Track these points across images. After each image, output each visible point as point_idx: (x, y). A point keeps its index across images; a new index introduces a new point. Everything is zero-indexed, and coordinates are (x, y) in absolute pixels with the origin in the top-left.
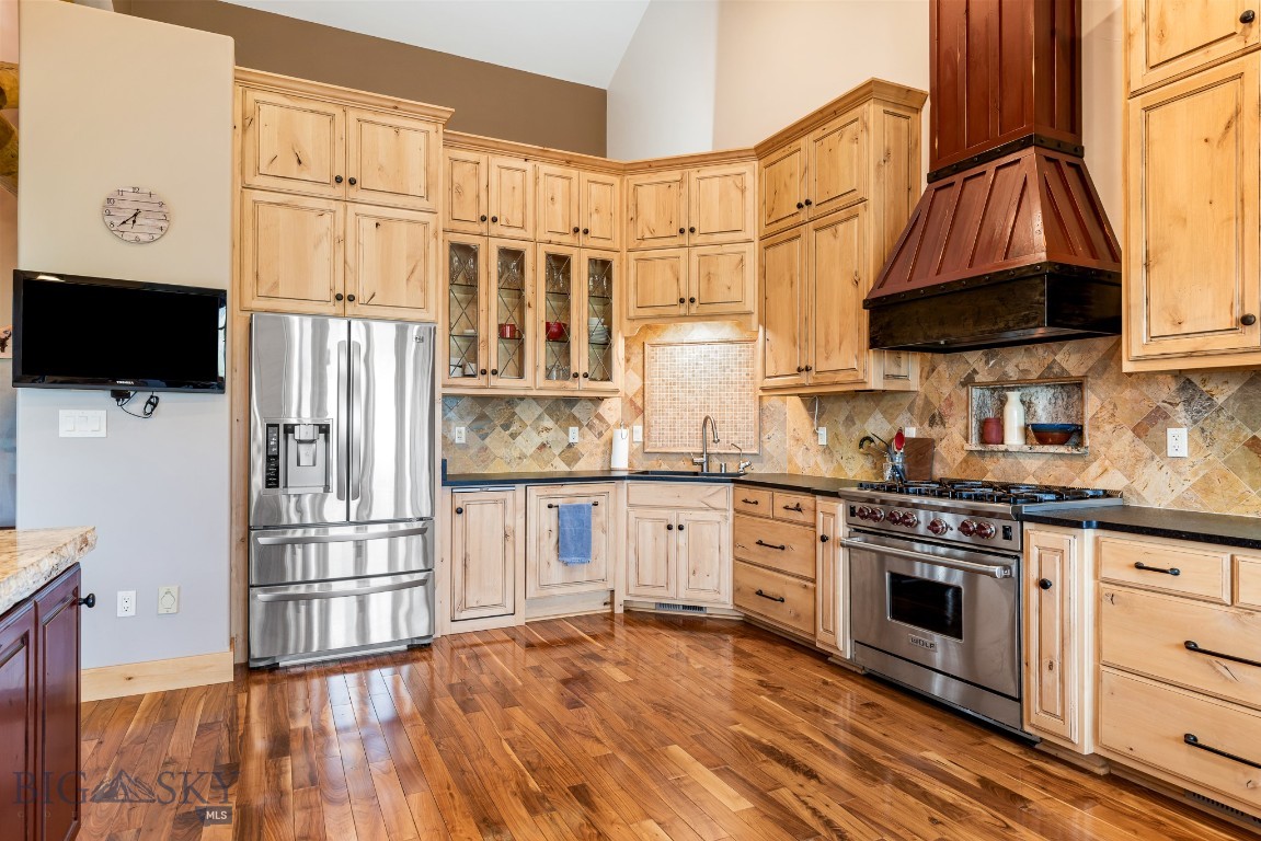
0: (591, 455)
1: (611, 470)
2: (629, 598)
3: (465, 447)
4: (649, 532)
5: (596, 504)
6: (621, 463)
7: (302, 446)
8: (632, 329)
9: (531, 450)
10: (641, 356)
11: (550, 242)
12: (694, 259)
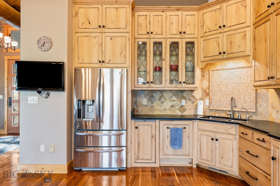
0: (190, 109)
1: (197, 115)
2: (198, 163)
3: (146, 106)
4: (205, 140)
5: (185, 128)
6: (200, 112)
7: (89, 106)
8: (202, 65)
9: (168, 107)
10: (208, 75)
11: (171, 38)
12: (225, 37)
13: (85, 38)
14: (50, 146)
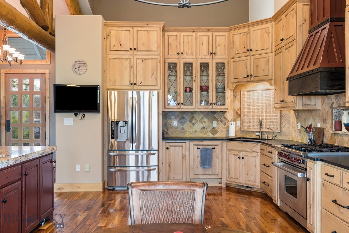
0: (222, 131)
1: (228, 137)
2: (227, 182)
3: (177, 128)
4: (233, 158)
5: (214, 148)
6: (232, 134)
7: (121, 128)
8: (233, 87)
9: (199, 129)
10: (240, 96)
11: (202, 59)
12: (252, 60)
13: (116, 60)
14: (86, 165)
